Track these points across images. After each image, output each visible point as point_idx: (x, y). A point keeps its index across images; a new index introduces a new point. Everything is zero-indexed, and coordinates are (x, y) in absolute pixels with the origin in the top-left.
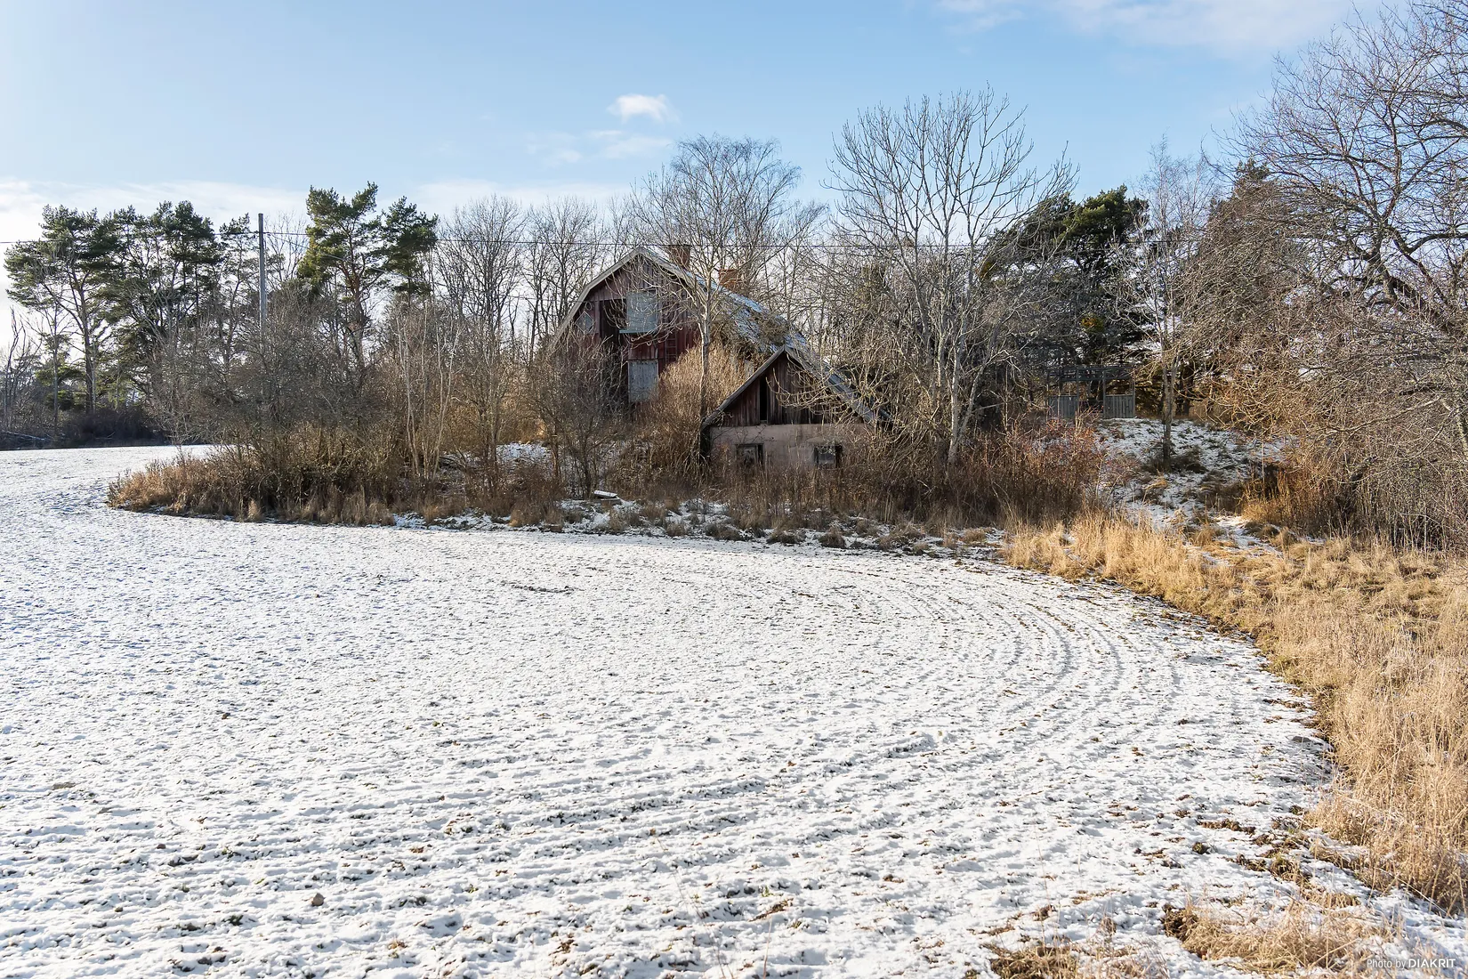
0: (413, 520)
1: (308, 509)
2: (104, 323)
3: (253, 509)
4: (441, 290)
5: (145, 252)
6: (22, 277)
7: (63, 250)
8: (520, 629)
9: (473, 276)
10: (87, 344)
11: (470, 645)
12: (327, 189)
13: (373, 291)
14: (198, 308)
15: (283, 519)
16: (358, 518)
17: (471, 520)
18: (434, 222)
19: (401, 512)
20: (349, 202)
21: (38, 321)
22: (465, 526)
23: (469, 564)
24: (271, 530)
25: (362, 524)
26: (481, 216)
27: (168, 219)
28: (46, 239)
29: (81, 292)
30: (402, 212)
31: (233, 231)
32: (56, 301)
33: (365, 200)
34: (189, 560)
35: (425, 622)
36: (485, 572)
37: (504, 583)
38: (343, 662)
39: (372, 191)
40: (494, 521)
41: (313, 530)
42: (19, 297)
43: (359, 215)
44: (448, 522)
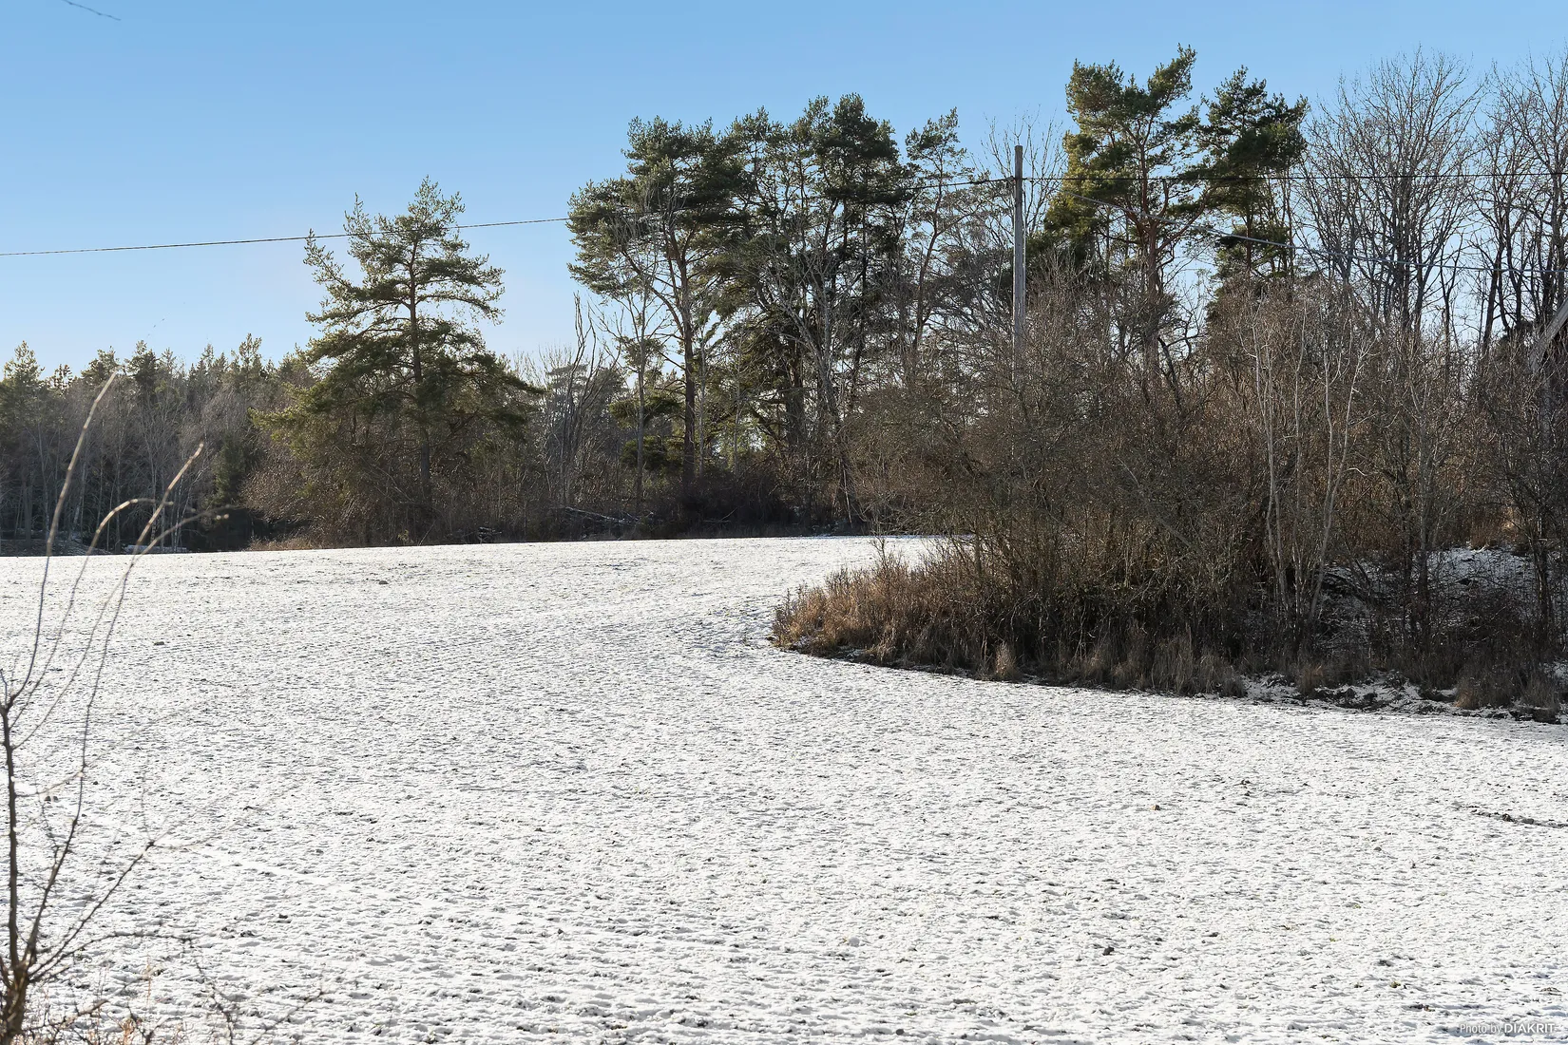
0: (1277, 688)
1: (1094, 661)
2: (714, 317)
3: (1004, 658)
4: (1307, 237)
5: (781, 190)
6: (592, 242)
7: (659, 195)
8: (1497, 878)
9: (1372, 206)
10: (689, 355)
11: (1419, 894)
12: (1103, 63)
13: (1179, 249)
14: (865, 285)
15: (1052, 676)
16: (1179, 681)
17: (1383, 693)
18: (1298, 113)
19: (1256, 672)
20: (1142, 85)
21: (617, 316)
22: (1371, 704)
23: (1393, 769)
24: (1034, 695)
25: (1188, 691)
26: (1391, 89)
27: (822, 127)
28: (631, 177)
29: (683, 264)
30: (1239, 97)
31: (928, 142)
32: (643, 282)
33: (1172, 80)
34: (937, 741)
35: (1338, 857)
36: (1422, 786)
37: (1458, 807)
38: (1231, 901)
39: (1184, 61)
40: (1425, 696)
41: (1107, 700)
42: (587, 276)
43: (1159, 107)
44: (1340, 695)
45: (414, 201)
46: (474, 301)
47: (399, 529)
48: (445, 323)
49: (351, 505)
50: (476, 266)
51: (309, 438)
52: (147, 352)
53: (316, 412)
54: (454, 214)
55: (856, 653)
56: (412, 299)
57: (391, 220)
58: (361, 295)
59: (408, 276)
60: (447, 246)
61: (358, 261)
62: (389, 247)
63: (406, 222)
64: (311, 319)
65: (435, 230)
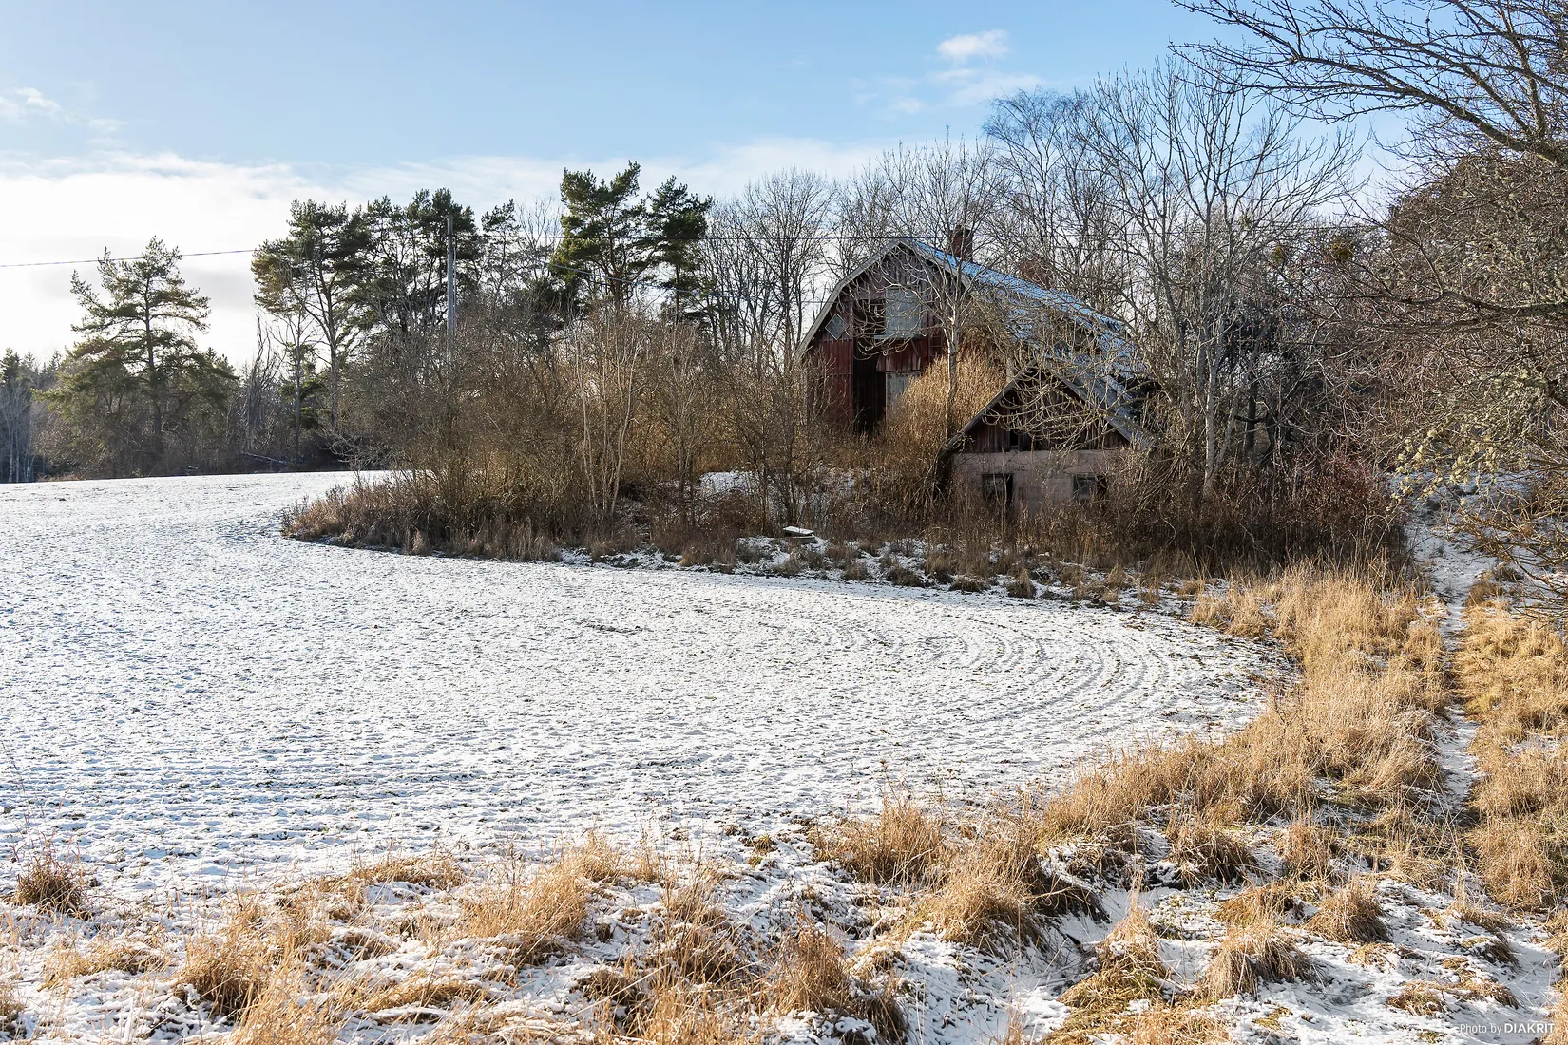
0: (580, 557)
1: (475, 542)
2: (355, 330)
3: (418, 541)
5: (400, 248)
6: (268, 281)
7: (310, 249)
10: (334, 355)
12: (583, 170)
15: (453, 553)
16: (524, 553)
17: (641, 558)
18: (706, 206)
19: (571, 547)
20: (608, 185)
21: (282, 329)
22: (634, 564)
24: (435, 564)
25: (526, 559)
27: (425, 209)
28: (292, 239)
29: (328, 297)
30: (671, 195)
31: (494, 220)
32: (301, 308)
33: (626, 182)
39: (633, 171)
40: (666, 559)
42: (267, 303)
43: (619, 199)
44: (615, 559)
45: (145, 252)
46: (191, 319)
47: (134, 469)
48: (167, 333)
49: (103, 453)
50: (189, 295)
51: (74, 409)
52: (13, 354)
53: (79, 391)
54: (174, 260)
55: (331, 539)
56: (146, 316)
57: (130, 263)
58: (110, 314)
59: (143, 302)
60: (170, 281)
61: (108, 291)
62: (128, 281)
63: (141, 266)
64: (75, 329)
65: (162, 271)
